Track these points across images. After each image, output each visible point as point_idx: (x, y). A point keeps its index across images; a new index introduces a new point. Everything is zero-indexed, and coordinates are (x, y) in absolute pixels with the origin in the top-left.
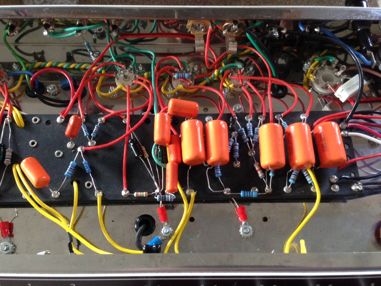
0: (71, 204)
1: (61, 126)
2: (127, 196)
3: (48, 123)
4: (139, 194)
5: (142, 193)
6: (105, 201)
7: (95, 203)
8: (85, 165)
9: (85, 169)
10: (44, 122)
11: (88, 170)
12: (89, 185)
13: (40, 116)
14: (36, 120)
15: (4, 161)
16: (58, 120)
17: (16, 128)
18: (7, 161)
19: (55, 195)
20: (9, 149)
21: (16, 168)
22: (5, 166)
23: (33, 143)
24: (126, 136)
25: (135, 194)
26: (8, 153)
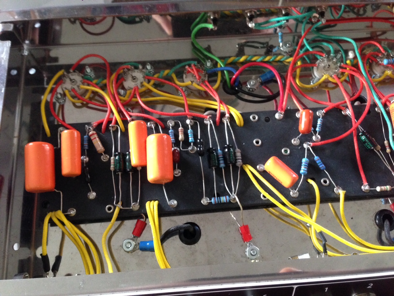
0: (314, 202)
1: (280, 122)
2: (368, 191)
3: (267, 120)
4: (383, 188)
5: (385, 187)
6: (347, 198)
7: (337, 200)
8: (317, 162)
9: (319, 166)
10: (263, 119)
11: (322, 166)
12: (325, 182)
13: (257, 113)
14: (254, 118)
15: (236, 162)
16: (277, 116)
17: (237, 128)
18: (239, 162)
19: (294, 194)
20: (238, 150)
21: (249, 169)
22: (238, 167)
23: (257, 142)
24: (354, 130)
25: (378, 189)
26: (239, 154)
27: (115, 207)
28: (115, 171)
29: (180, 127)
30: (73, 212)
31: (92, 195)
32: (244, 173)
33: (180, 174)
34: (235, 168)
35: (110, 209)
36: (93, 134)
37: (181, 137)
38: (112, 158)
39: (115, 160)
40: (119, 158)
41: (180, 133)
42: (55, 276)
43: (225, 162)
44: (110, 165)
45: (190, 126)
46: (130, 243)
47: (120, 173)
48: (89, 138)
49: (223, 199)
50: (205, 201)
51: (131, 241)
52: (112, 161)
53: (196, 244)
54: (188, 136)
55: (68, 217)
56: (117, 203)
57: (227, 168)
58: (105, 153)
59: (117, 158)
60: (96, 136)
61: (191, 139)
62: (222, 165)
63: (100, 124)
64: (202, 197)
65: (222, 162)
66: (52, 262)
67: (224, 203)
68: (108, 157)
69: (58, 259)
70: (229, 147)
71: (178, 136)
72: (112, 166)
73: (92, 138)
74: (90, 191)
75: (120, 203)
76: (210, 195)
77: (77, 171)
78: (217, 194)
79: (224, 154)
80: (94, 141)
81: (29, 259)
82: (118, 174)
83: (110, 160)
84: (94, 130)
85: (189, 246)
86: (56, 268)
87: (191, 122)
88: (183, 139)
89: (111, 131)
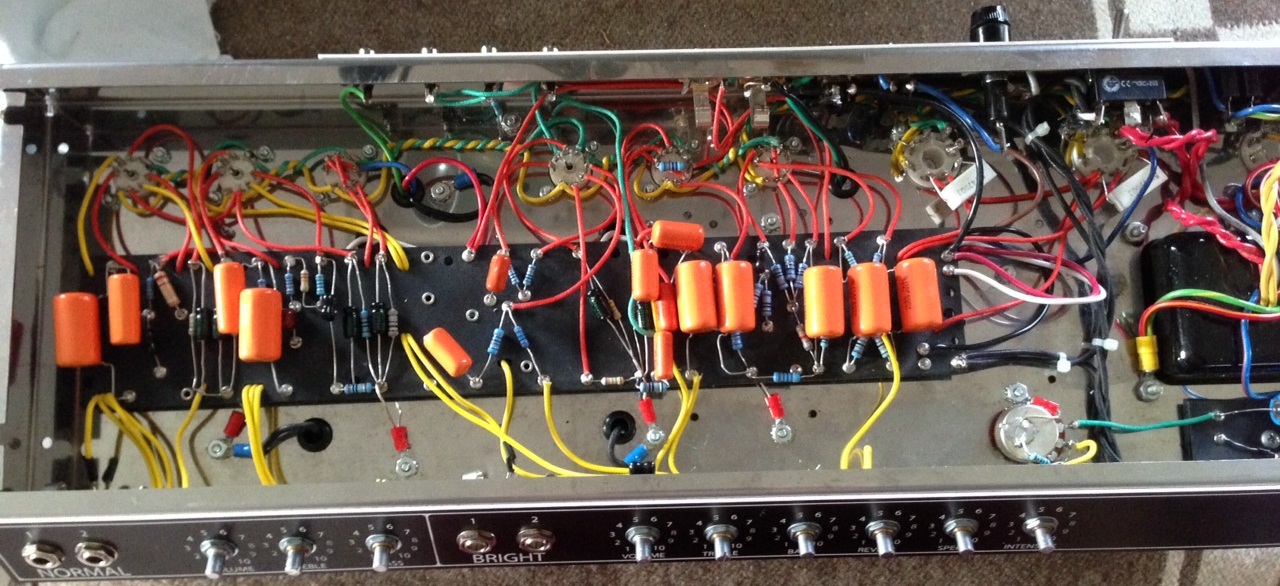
0: (503, 394)
1: (470, 266)
2: (590, 383)
3: (449, 261)
4: (611, 380)
5: (614, 379)
6: (554, 391)
7: (538, 393)
8: (518, 335)
9: (519, 342)
10: (442, 259)
11: (524, 342)
12: (527, 366)
13: (434, 249)
14: (427, 257)
15: (387, 331)
16: (465, 256)
17: (397, 273)
18: (393, 331)
19: (475, 383)
20: (393, 310)
21: (409, 342)
22: (391, 338)
23: (428, 298)
24: (582, 284)
25: (603, 381)
26: (393, 318)
27: (195, 393)
28: (195, 337)
29: (302, 269)
30: (130, 397)
31: (161, 372)
32: (399, 347)
33: (299, 345)
34: (386, 339)
35: (187, 394)
36: (161, 277)
37: (304, 286)
38: (192, 315)
39: (196, 320)
40: (202, 318)
41: (302, 280)
42: (107, 487)
43: (371, 331)
44: (188, 327)
45: (319, 267)
46: (219, 446)
47: (203, 342)
48: (155, 282)
49: (362, 388)
50: (335, 389)
51: (221, 443)
52: (191, 321)
53: (323, 452)
54: (316, 284)
55: (124, 405)
56: (198, 385)
57: (373, 340)
58: (181, 306)
59: (199, 316)
60: (165, 280)
61: (319, 290)
62: (366, 334)
63: (173, 259)
64: (331, 383)
65: (365, 329)
66: (103, 468)
67: (363, 394)
68: (186, 312)
69: (113, 463)
70: (377, 307)
71: (299, 284)
72: (191, 330)
73: (159, 283)
74: (156, 365)
75: (203, 387)
76: (344, 379)
77: (134, 338)
78: (356, 377)
79: (370, 317)
80: (162, 289)
81: (69, 459)
82: (200, 343)
83: (187, 319)
84: (163, 269)
85: (312, 454)
86: (109, 476)
87: (322, 260)
88: (307, 290)
89: (192, 271)
